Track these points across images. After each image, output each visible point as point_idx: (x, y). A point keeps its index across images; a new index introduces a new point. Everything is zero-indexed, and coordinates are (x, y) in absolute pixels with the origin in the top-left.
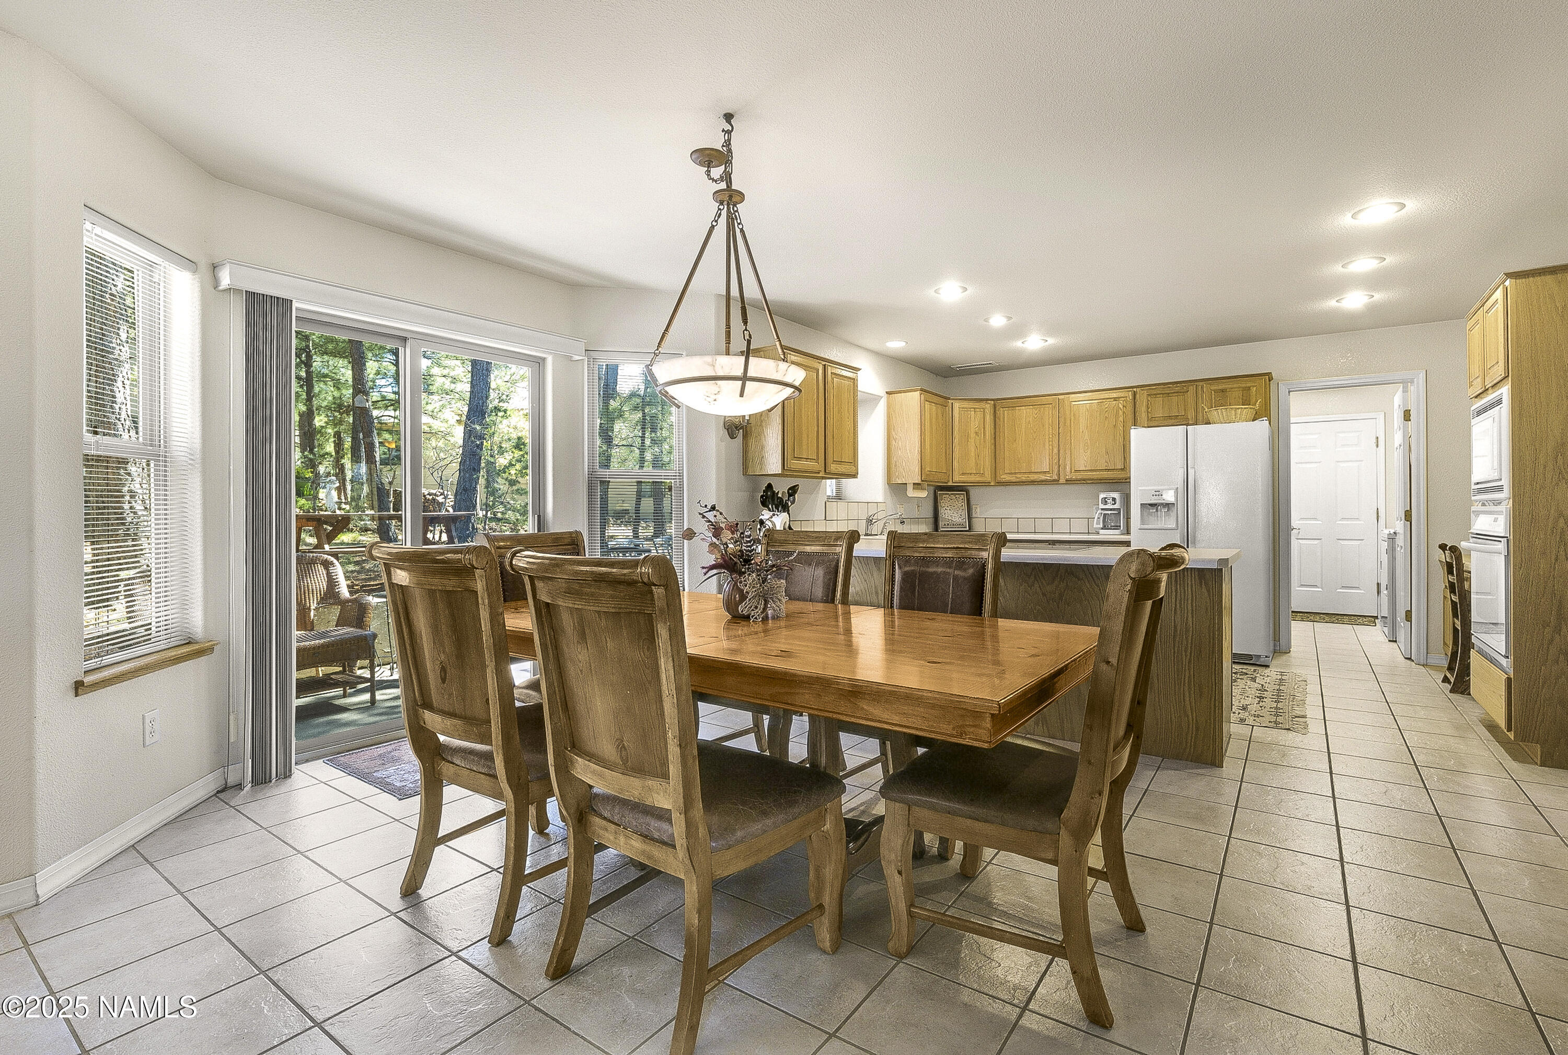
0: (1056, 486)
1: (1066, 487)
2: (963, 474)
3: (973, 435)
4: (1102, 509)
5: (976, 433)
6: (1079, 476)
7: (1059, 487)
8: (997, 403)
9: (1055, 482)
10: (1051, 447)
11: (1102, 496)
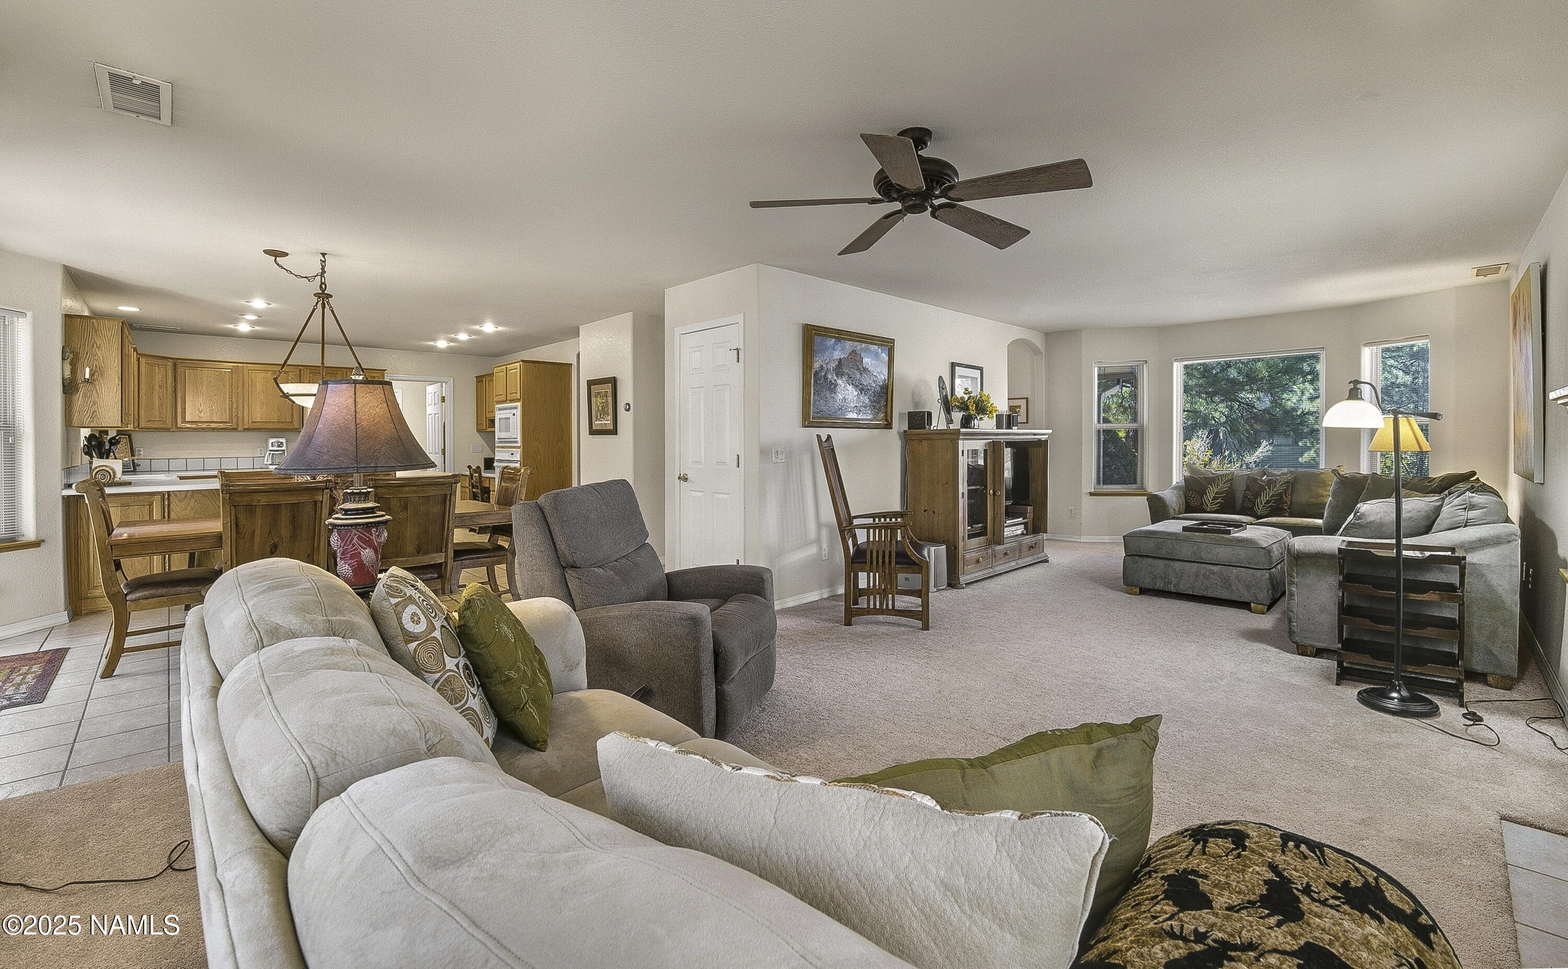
0: (235, 433)
1: (242, 434)
2: (149, 421)
3: (157, 387)
4: (270, 451)
5: (160, 386)
6: (255, 426)
7: (239, 433)
8: (176, 362)
9: (235, 429)
10: (230, 403)
11: (271, 441)
